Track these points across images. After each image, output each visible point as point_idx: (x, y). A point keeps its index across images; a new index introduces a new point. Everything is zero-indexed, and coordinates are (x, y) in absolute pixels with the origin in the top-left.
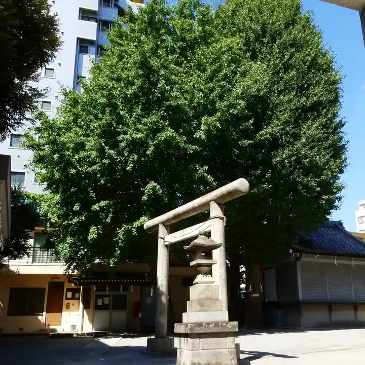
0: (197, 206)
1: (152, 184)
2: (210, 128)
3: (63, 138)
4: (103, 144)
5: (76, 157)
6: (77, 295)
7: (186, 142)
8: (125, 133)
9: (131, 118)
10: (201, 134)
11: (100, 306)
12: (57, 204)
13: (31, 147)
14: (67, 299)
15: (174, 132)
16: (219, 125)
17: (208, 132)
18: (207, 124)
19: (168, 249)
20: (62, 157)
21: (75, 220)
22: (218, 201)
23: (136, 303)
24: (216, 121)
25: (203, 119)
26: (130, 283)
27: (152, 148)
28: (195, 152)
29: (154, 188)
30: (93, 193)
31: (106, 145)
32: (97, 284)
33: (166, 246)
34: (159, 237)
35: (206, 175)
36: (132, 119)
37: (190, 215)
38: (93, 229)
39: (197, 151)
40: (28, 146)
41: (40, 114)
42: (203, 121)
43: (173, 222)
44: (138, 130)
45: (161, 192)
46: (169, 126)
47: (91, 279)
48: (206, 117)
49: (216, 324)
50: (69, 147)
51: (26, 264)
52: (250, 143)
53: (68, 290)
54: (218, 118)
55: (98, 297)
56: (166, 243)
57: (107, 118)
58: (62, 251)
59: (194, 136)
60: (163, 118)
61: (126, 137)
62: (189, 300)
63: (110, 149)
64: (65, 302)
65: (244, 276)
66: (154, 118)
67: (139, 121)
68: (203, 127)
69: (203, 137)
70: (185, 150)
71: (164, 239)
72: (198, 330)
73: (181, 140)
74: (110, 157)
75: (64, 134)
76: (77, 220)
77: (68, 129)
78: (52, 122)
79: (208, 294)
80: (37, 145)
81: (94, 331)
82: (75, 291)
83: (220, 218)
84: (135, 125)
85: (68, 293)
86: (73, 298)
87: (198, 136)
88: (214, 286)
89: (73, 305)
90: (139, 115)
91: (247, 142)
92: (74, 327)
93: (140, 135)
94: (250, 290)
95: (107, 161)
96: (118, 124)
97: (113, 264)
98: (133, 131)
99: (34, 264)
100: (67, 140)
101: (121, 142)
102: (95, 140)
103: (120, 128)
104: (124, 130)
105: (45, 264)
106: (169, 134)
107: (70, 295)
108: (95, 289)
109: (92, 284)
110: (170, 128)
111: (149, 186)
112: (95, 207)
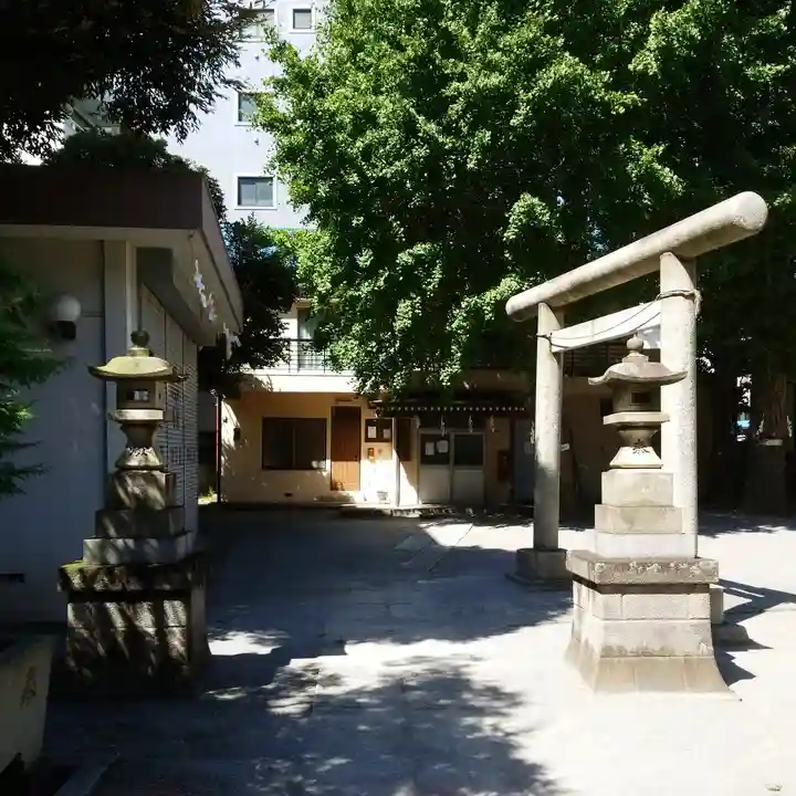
0: (626, 263)
1: (527, 199)
2: (670, 44)
3: (329, 104)
4: (412, 110)
5: (357, 145)
6: (386, 434)
7: (608, 87)
8: (462, 77)
9: (474, 36)
10: (646, 61)
11: (431, 456)
12: (327, 252)
13: (270, 126)
14: (368, 440)
15: (577, 64)
16: (695, 32)
17: (665, 54)
18: (664, 31)
19: (559, 362)
20: (330, 146)
21: (365, 288)
22: (681, 252)
23: (501, 453)
24: (687, 20)
25: (652, 20)
26: (488, 414)
27: (523, 110)
28: (632, 111)
29: (530, 212)
30: (400, 226)
31: (419, 113)
32: (421, 414)
33: (556, 355)
34: (538, 334)
35: (657, 166)
36: (477, 39)
37: (611, 285)
38: (403, 307)
39: (635, 106)
40: (264, 126)
41: (280, 48)
42: (654, 24)
43: (572, 299)
44: (491, 67)
45: (546, 218)
46: (565, 47)
47: (409, 405)
48: (660, 14)
49: (664, 566)
50: (342, 122)
51: (286, 372)
52: (778, 72)
53: (370, 423)
54: (694, 11)
55: (425, 439)
56: (555, 349)
57: (414, 45)
58: (344, 355)
59: (631, 67)
60: (551, 29)
61: (463, 87)
62: (600, 503)
63: (428, 119)
64: (365, 446)
65: (748, 394)
66: (528, 33)
67: (494, 44)
68: (652, 42)
69: (654, 68)
70: (606, 106)
71: (549, 339)
72: (618, 578)
73: (597, 81)
74: (429, 140)
75: (332, 93)
76: (369, 289)
77: (339, 79)
78: (304, 65)
79: (645, 494)
80: (281, 122)
81: (420, 506)
82: (381, 425)
83: (686, 297)
84: (485, 54)
85: (369, 428)
86: (380, 438)
87: (640, 67)
88: (661, 477)
89: (380, 451)
90: (493, 28)
91: (770, 70)
92: (383, 495)
93: (495, 79)
94: (761, 430)
95: (421, 152)
96: (445, 56)
97: (449, 381)
98: (480, 72)
99: (302, 372)
100: (337, 104)
101: (453, 100)
102: (394, 103)
103: (451, 66)
104: (459, 69)
105: (322, 372)
106: (563, 69)
107: (372, 432)
108: (418, 424)
109: (411, 414)
110: (567, 54)
111: (519, 207)
112: (404, 258)
